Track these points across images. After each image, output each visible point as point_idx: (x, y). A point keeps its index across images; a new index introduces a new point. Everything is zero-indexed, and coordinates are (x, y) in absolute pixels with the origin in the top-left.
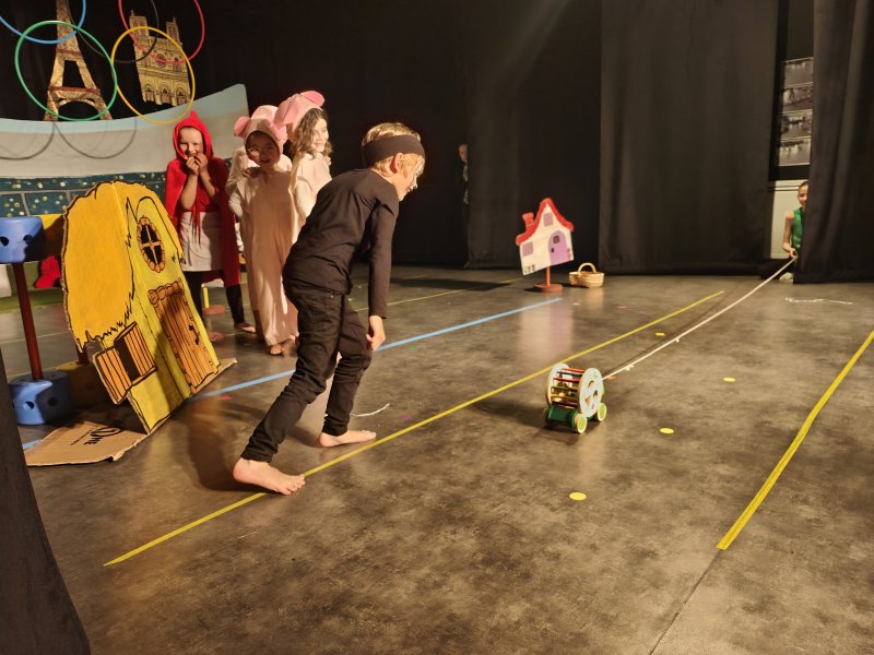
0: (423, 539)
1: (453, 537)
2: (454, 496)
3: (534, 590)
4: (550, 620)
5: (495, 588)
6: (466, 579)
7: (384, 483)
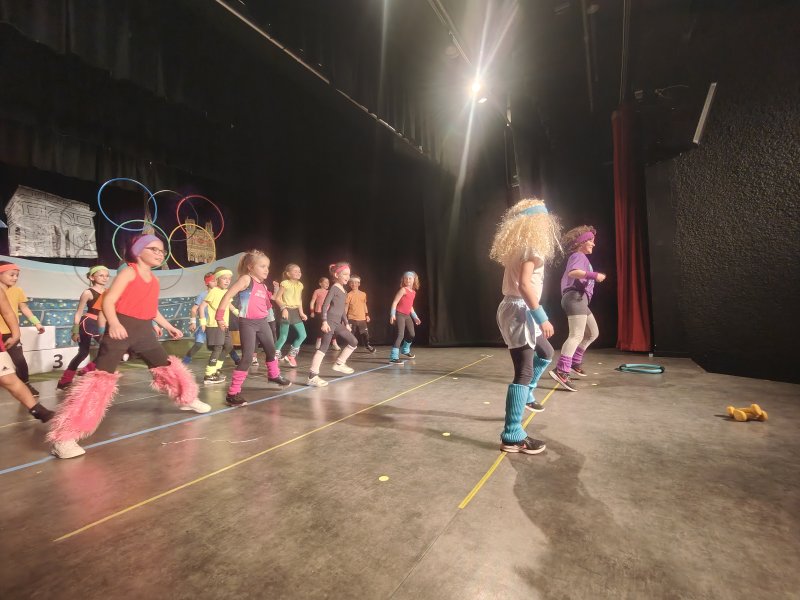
0: (278, 513)
1: (297, 510)
2: (307, 482)
3: (338, 545)
4: (342, 566)
5: (313, 546)
6: (296, 540)
7: (266, 475)
